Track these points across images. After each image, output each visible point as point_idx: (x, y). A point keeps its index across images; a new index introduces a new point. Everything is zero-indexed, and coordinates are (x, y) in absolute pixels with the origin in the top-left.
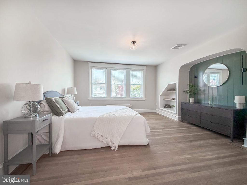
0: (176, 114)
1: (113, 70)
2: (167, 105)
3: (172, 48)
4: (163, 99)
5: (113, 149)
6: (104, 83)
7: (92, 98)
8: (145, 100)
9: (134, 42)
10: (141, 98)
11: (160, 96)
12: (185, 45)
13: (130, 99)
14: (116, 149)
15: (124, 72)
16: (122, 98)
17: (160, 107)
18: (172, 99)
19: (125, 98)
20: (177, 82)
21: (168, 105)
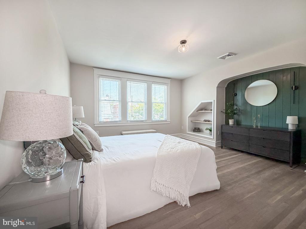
0: (214, 139)
1: (130, 82)
2: (196, 128)
3: (220, 57)
4: (191, 121)
5: (183, 205)
6: (118, 99)
7: (100, 122)
8: (169, 123)
9: (183, 42)
10: (166, 121)
11: (188, 117)
12: (235, 54)
13: (153, 122)
14: (189, 205)
15: (144, 86)
16: (142, 121)
17: (188, 131)
18: (204, 121)
19: (146, 121)
20: (214, 100)
21: (198, 128)
